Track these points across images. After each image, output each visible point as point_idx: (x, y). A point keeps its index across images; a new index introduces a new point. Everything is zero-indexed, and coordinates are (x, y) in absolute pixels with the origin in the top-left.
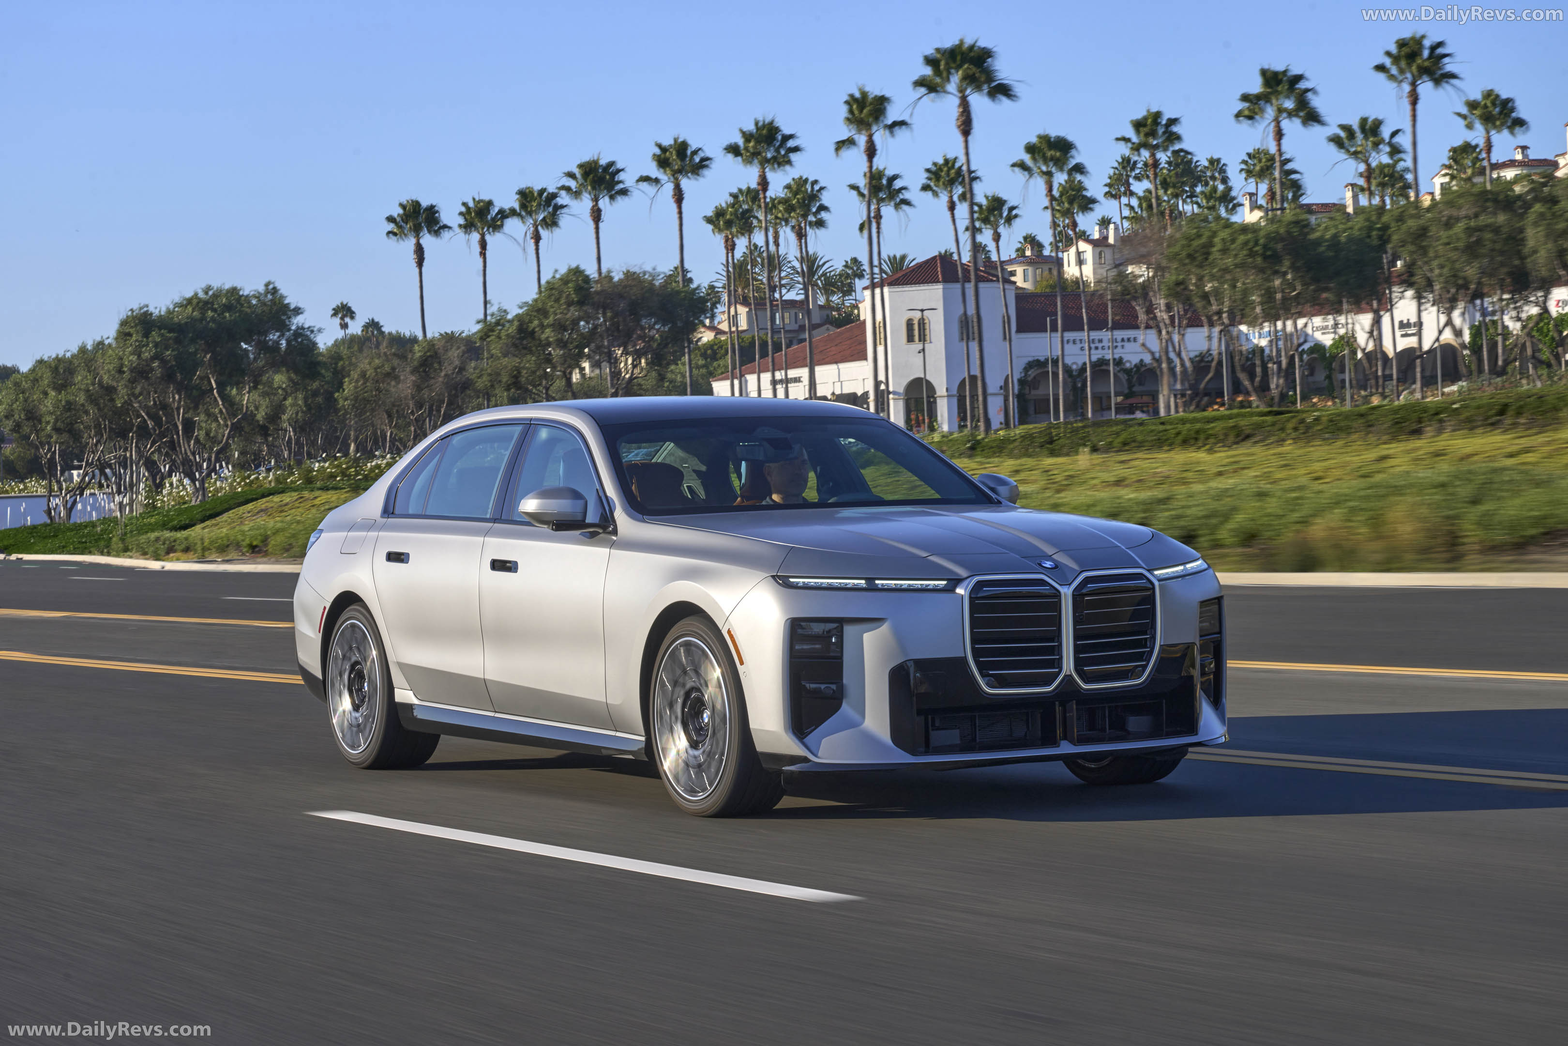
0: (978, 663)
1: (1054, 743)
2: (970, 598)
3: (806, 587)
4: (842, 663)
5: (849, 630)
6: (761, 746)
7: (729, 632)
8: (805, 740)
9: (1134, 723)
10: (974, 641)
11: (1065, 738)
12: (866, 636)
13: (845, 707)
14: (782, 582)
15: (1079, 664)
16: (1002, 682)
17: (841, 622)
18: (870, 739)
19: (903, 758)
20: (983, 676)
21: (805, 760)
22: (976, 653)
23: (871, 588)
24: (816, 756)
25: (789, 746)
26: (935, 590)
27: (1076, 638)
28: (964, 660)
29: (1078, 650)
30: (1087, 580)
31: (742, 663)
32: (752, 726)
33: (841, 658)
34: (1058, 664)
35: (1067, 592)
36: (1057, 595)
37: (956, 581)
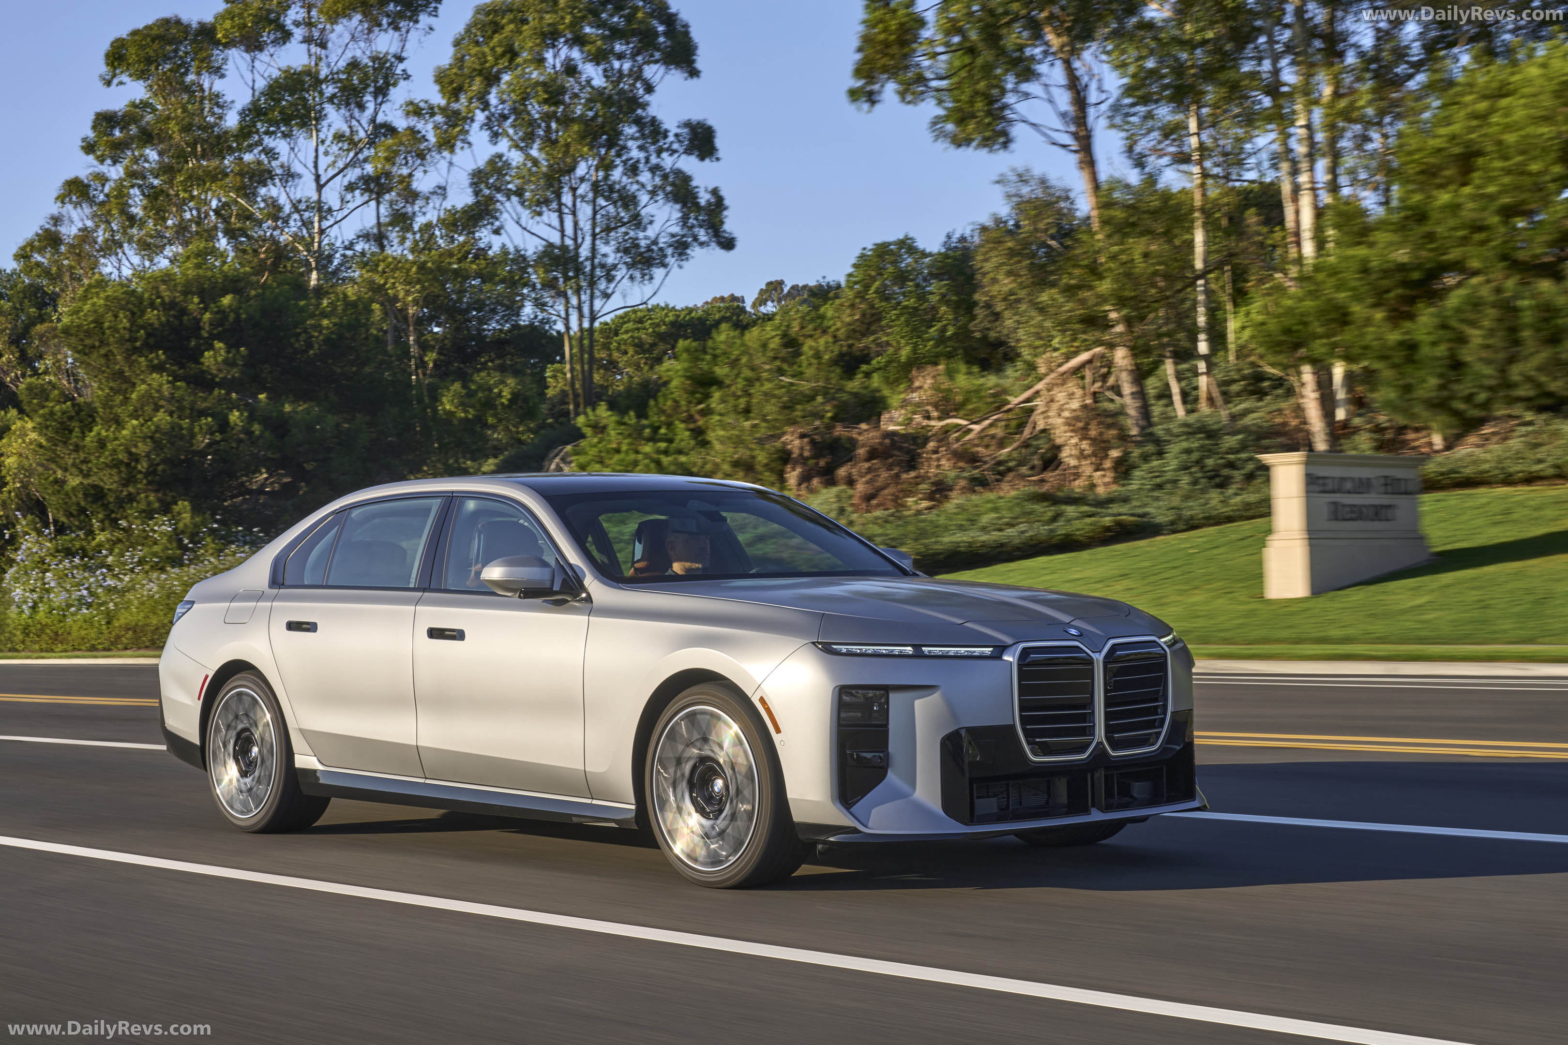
0: (1024, 730)
1: (1086, 811)
2: (1020, 666)
3: (850, 654)
4: (887, 732)
5: (895, 698)
6: (798, 815)
7: (762, 700)
8: (852, 810)
9: (1139, 789)
10: (1022, 709)
11: (1093, 806)
12: (918, 703)
13: (892, 777)
14: (827, 649)
15: (1110, 730)
16: (1047, 750)
17: (887, 689)
18: (921, 810)
19: (955, 828)
20: (1028, 743)
21: (855, 831)
22: (1024, 720)
23: (918, 655)
24: (866, 826)
25: (835, 816)
26: (981, 657)
27: (1107, 705)
28: (1012, 727)
29: (1108, 716)
30: (1114, 648)
31: (778, 731)
32: (790, 795)
33: (886, 725)
34: (1091, 731)
35: (1099, 658)
36: (1090, 662)
37: (1000, 649)
